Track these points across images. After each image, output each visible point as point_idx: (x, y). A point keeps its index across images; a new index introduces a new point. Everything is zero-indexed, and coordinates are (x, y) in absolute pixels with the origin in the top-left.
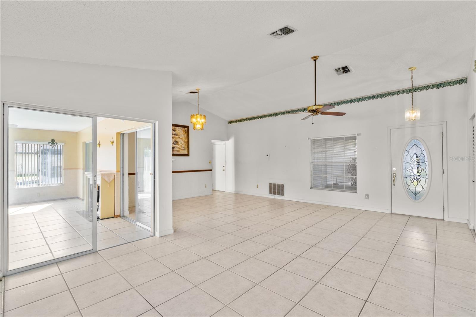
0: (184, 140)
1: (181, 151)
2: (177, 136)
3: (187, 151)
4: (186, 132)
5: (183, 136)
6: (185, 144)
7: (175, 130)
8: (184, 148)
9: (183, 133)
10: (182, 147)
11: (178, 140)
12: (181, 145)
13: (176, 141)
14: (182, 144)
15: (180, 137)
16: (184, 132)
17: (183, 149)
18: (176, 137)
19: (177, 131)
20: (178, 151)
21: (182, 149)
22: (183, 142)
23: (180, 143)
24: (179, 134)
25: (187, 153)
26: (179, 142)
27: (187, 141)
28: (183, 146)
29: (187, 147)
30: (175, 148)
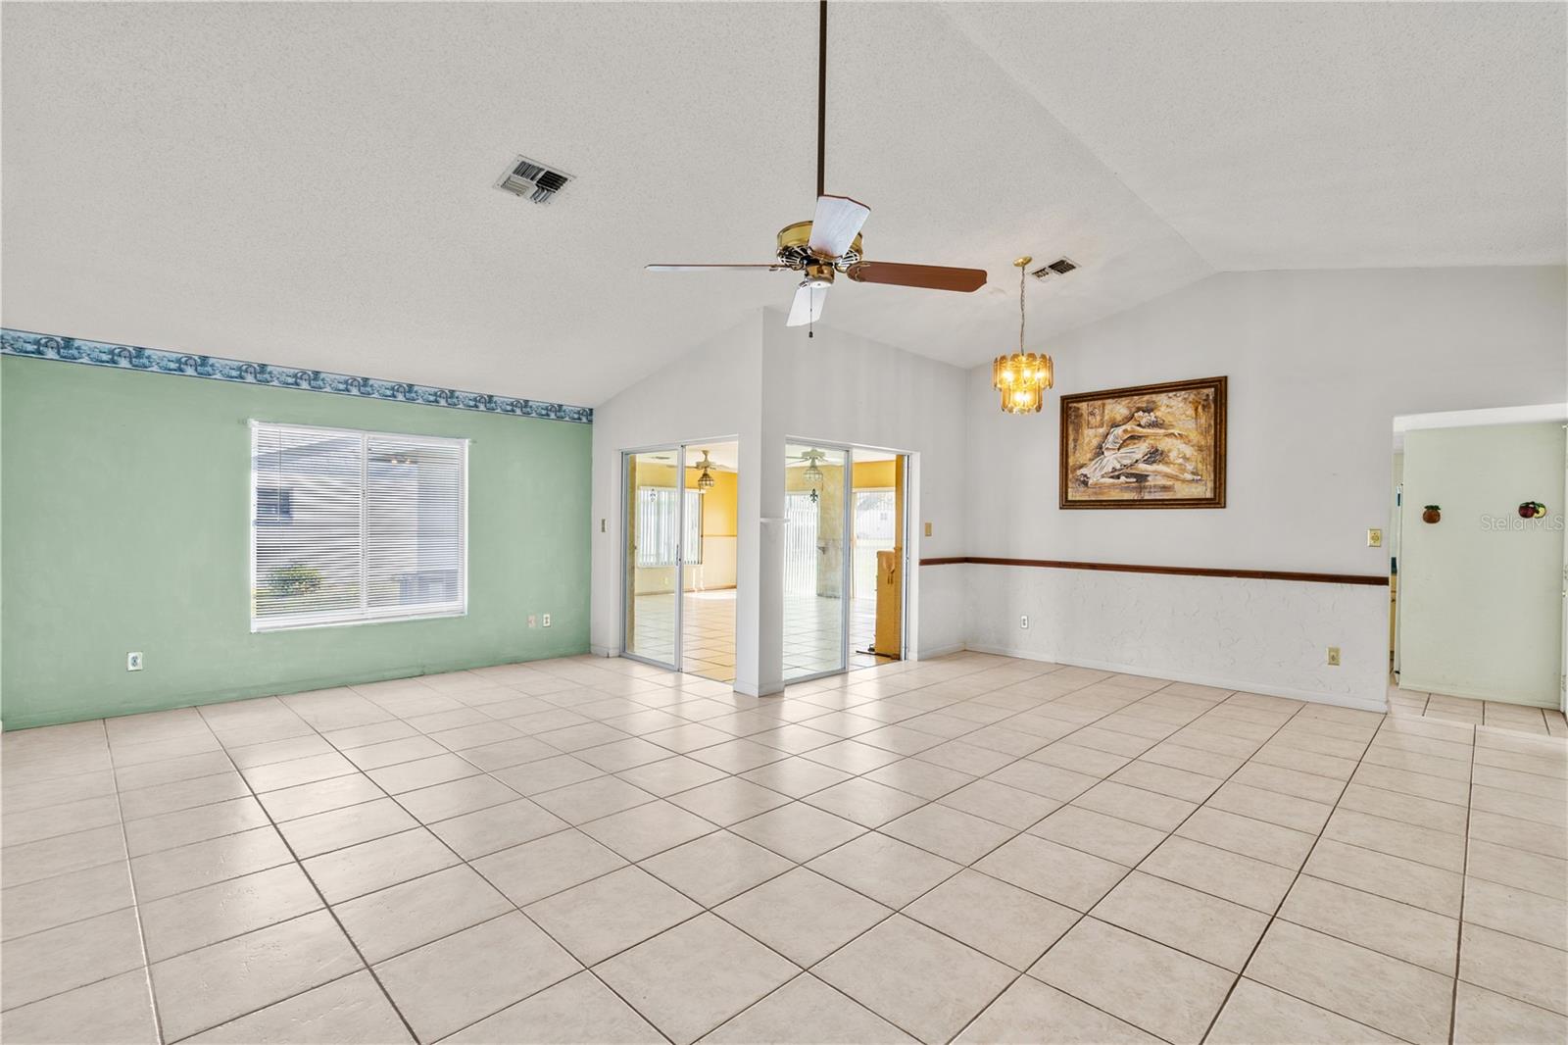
0: (1195, 442)
1: (1178, 485)
2: (1162, 431)
3: (1210, 485)
4: (1204, 407)
5: (1191, 425)
6: (1199, 459)
7: (1151, 406)
8: (1193, 473)
9: (1191, 412)
10: (1183, 470)
11: (1164, 444)
12: (1181, 461)
13: (1157, 450)
14: (1185, 458)
15: (1176, 432)
16: (1196, 409)
17: (1189, 477)
18: (1156, 435)
19: (1163, 409)
20: (1165, 488)
21: (1184, 481)
22: (1189, 451)
23: (1173, 455)
24: (1168, 419)
25: (1209, 495)
26: (1169, 451)
27: (1211, 442)
28: (1190, 467)
29: (1211, 468)
30: (1149, 478)
